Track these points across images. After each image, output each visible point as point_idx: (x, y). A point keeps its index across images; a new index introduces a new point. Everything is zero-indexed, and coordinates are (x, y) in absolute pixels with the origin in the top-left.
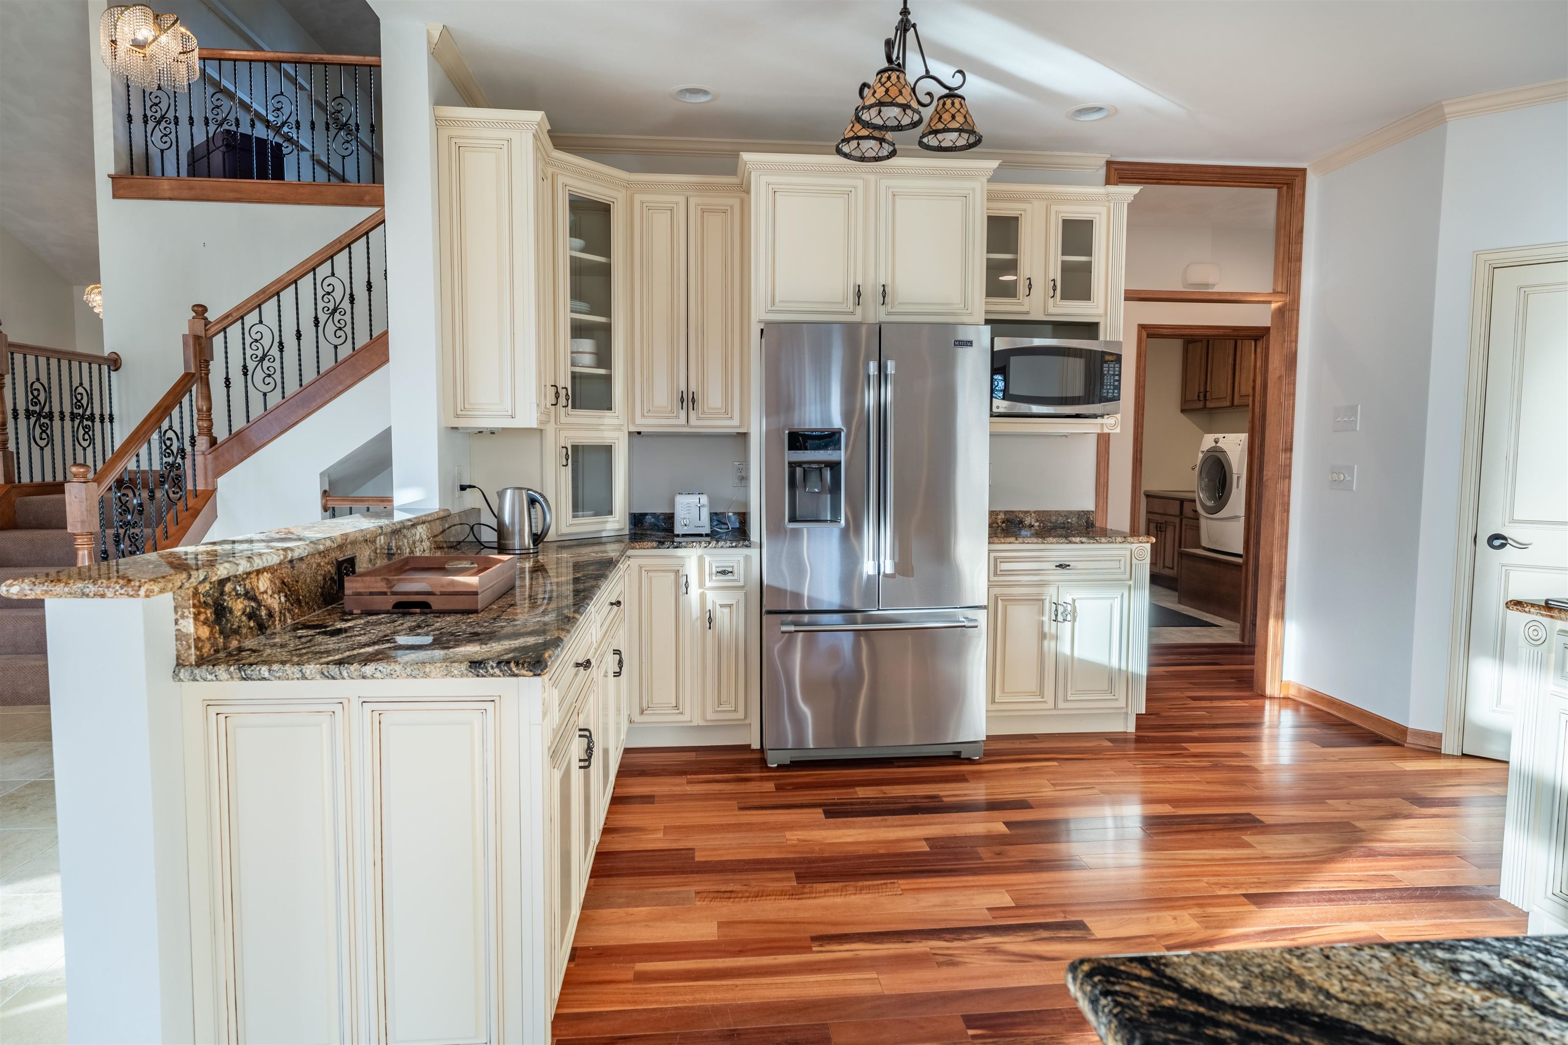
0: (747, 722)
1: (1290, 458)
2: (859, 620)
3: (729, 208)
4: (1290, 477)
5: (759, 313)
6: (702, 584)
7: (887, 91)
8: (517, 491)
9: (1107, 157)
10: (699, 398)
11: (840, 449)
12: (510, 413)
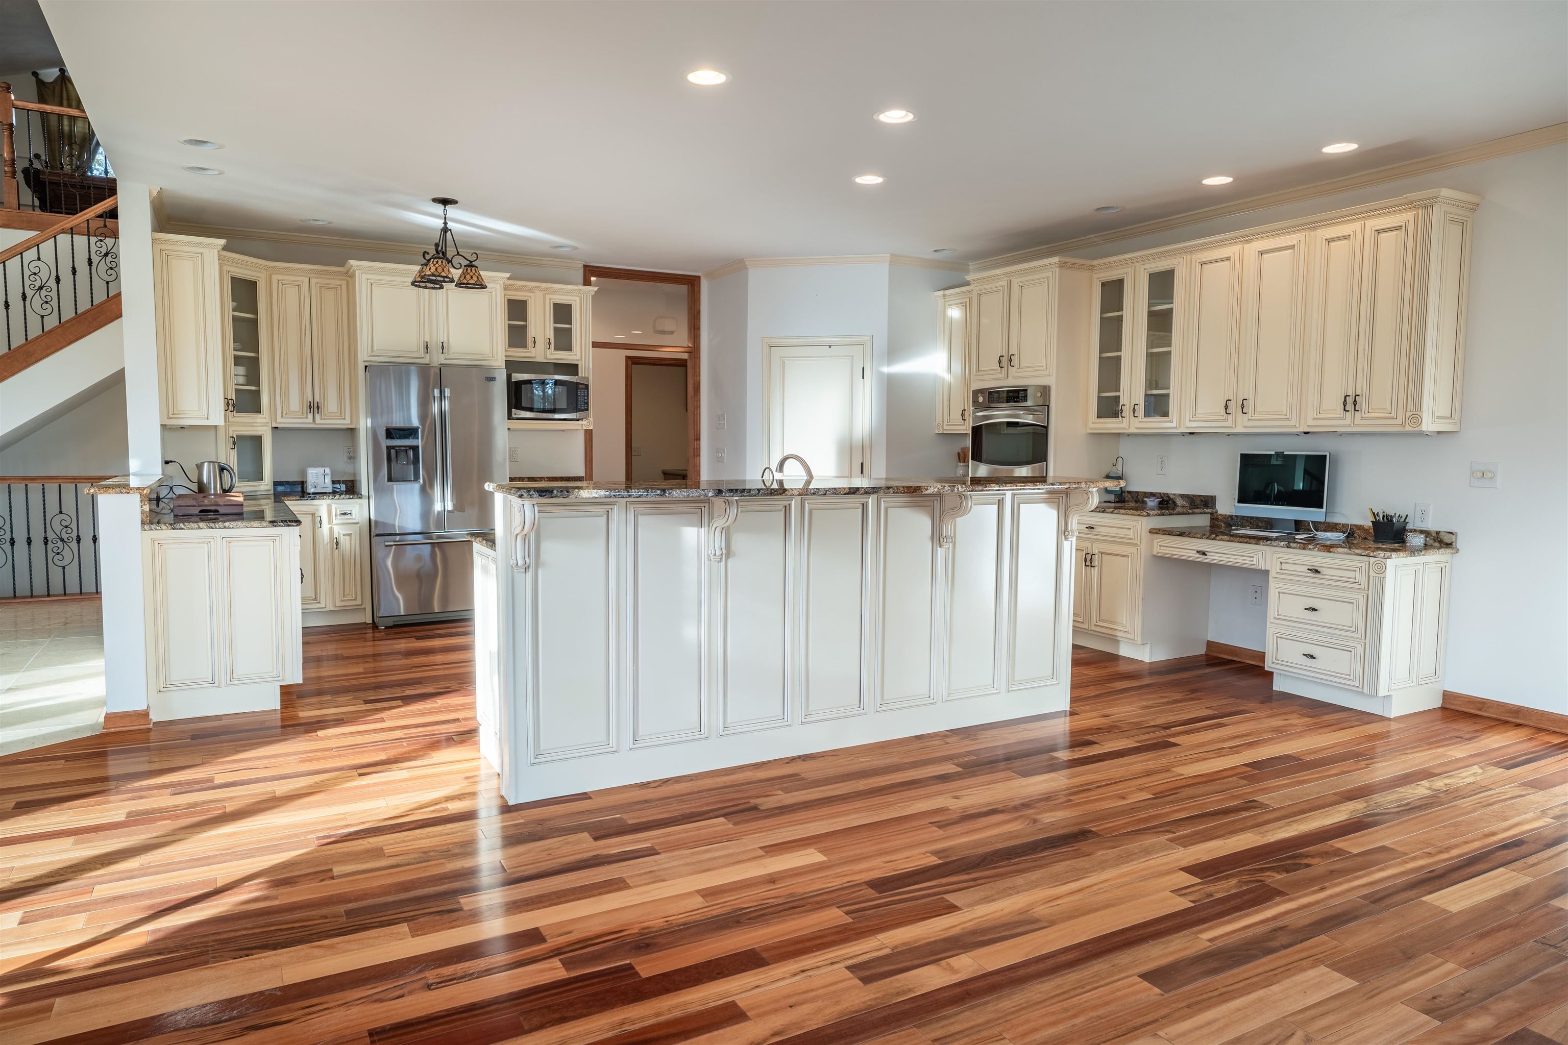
0: (363, 607)
1: (699, 444)
2: (434, 537)
3: (339, 287)
4: (699, 456)
5: (363, 356)
6: (330, 521)
7: (436, 269)
8: (211, 464)
9: (584, 263)
10: (322, 406)
11: (418, 438)
12: (206, 416)
